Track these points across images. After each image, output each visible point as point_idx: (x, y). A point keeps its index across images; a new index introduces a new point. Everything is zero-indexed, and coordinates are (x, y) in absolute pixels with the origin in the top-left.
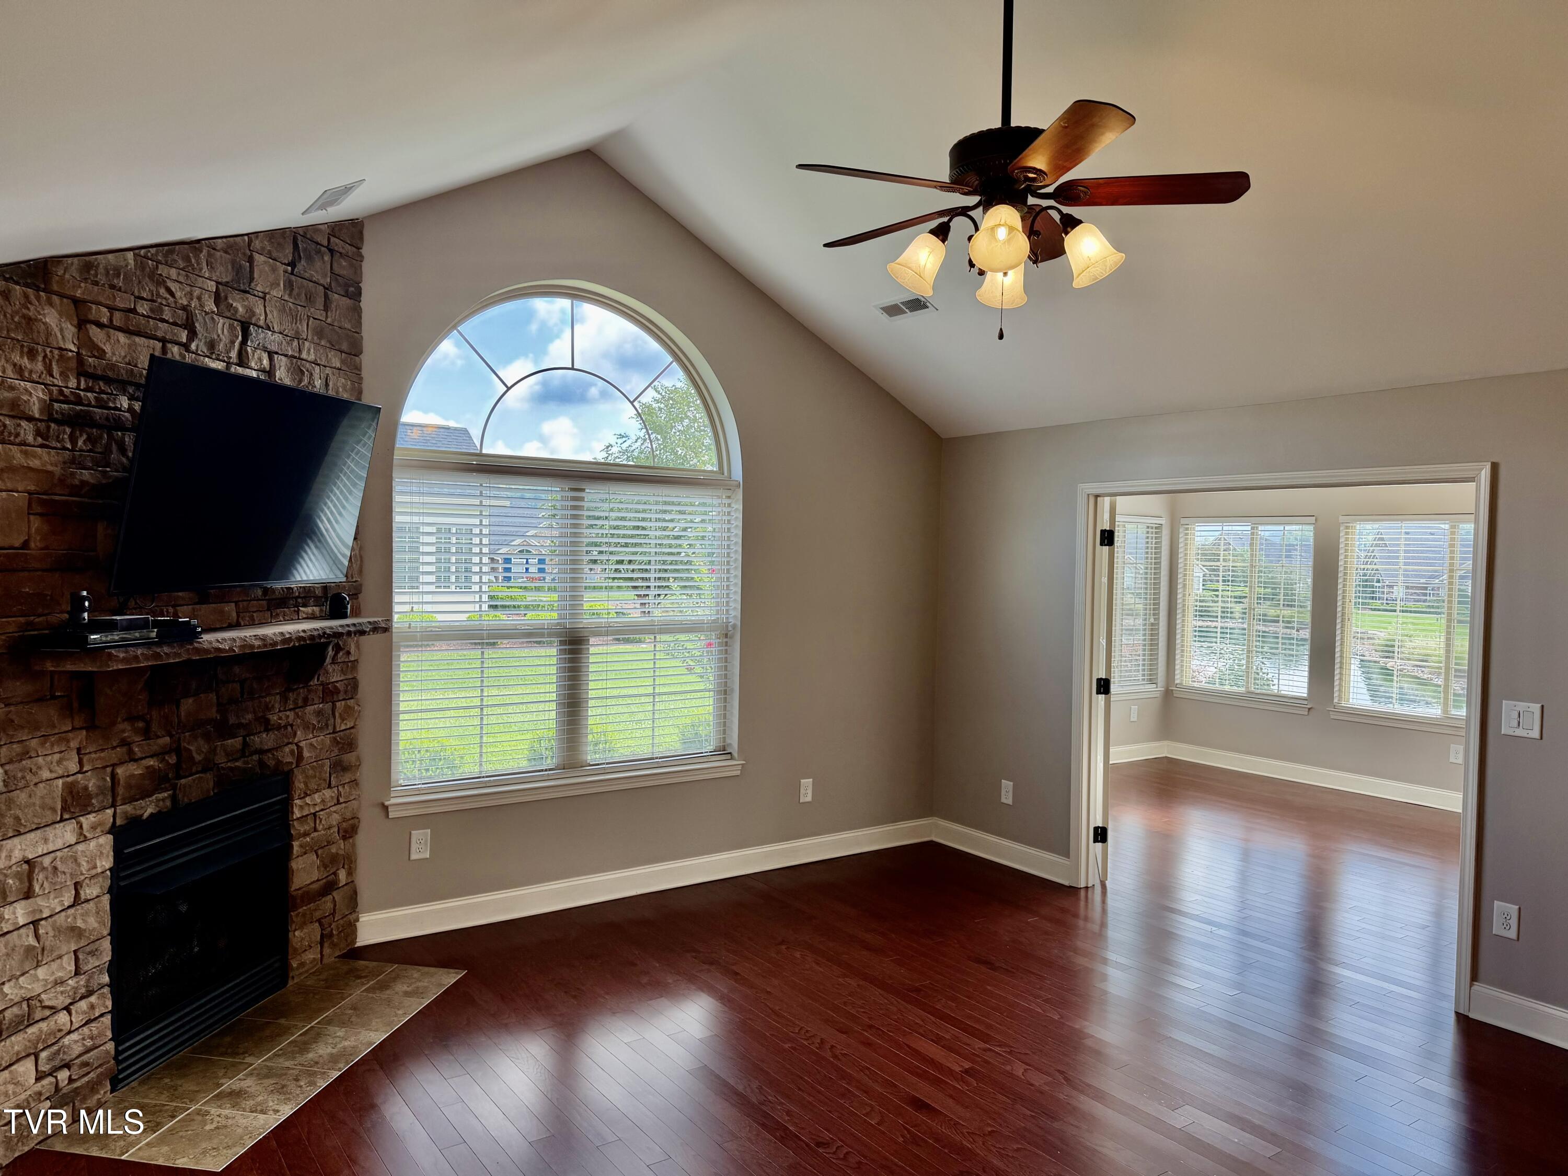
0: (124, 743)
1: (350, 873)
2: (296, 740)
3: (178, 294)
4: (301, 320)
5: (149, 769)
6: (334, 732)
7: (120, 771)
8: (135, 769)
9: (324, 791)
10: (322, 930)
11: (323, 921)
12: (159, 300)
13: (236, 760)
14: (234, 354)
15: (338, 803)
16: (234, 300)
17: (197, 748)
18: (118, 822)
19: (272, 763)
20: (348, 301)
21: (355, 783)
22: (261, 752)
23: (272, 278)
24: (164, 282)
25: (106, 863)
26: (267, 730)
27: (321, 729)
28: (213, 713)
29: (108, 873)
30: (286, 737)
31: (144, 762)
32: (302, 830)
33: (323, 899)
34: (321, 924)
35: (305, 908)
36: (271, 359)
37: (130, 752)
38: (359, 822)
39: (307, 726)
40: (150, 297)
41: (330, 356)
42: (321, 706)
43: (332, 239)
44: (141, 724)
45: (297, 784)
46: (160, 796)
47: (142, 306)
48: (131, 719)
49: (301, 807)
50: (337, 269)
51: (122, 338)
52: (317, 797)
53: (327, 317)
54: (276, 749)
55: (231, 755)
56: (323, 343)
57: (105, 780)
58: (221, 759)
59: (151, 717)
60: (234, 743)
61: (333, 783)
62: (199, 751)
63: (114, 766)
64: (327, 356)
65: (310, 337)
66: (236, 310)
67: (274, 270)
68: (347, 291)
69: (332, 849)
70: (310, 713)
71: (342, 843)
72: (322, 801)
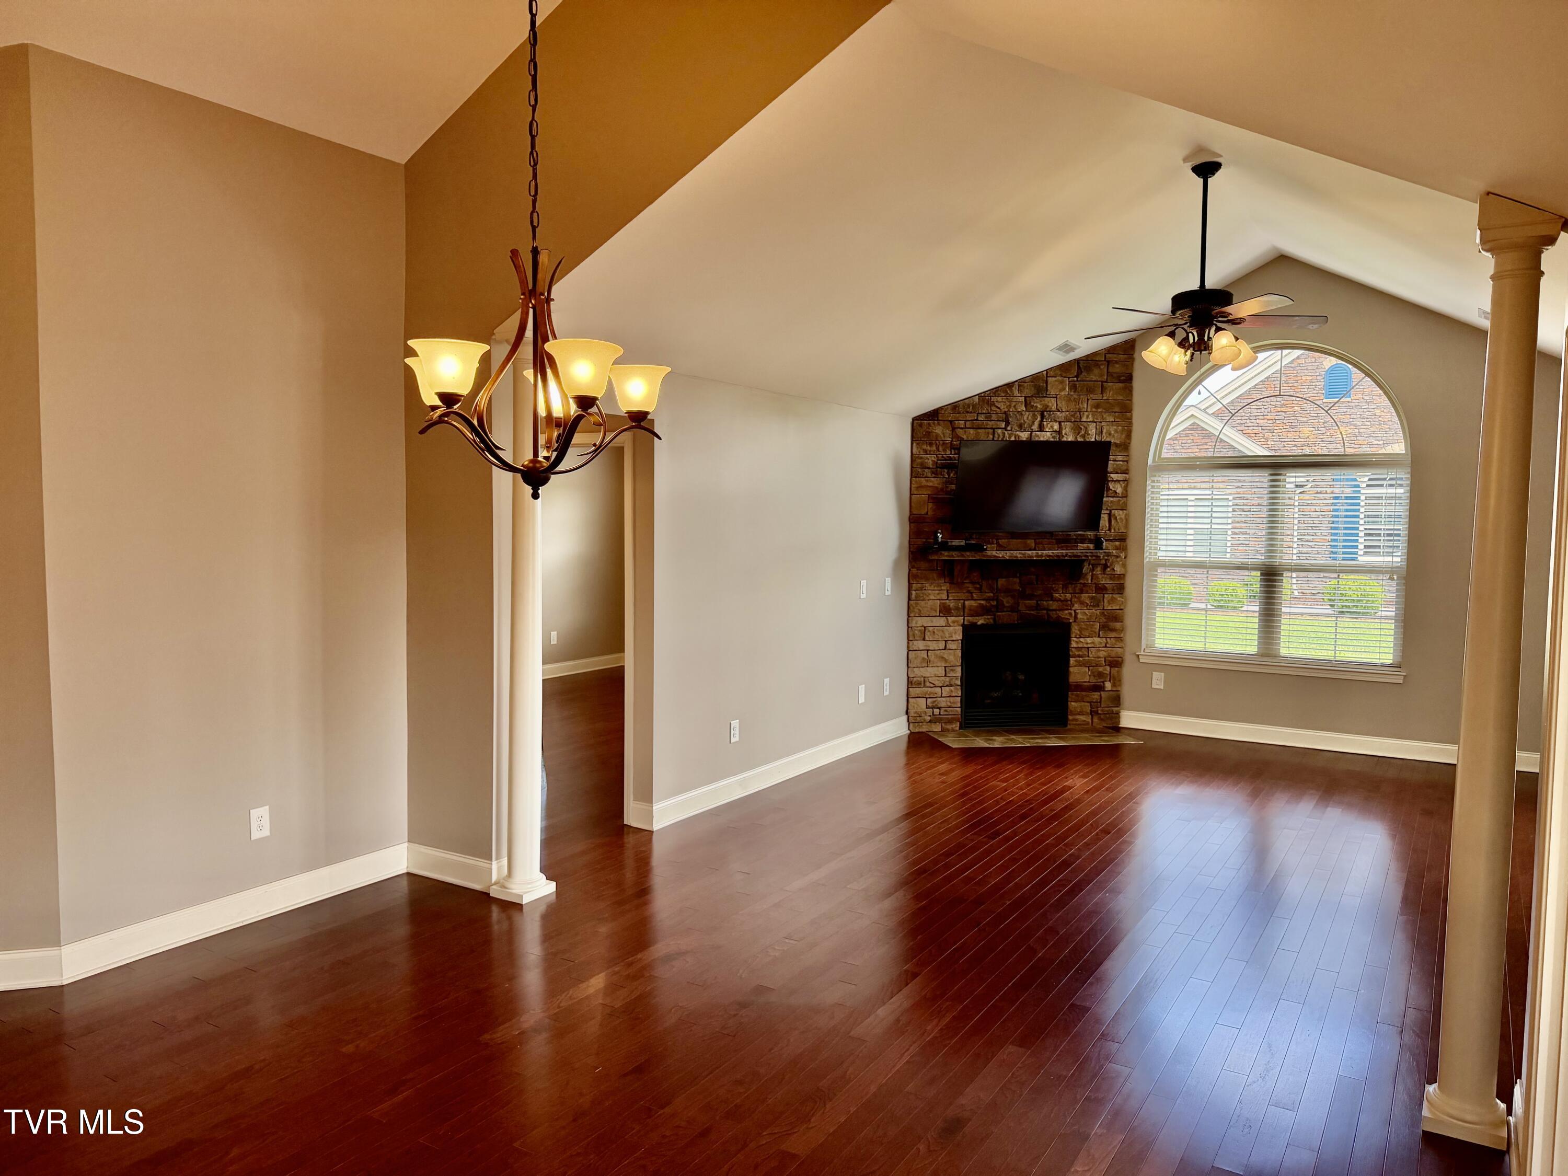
0: (969, 592)
1: (1114, 685)
2: (1073, 609)
3: (1002, 408)
4: (1082, 402)
5: (981, 606)
6: (1103, 609)
7: (967, 603)
8: (973, 603)
9: (1094, 638)
10: (1091, 708)
11: (1092, 704)
12: (992, 412)
13: (1033, 610)
14: (1035, 427)
15: (1106, 647)
16: (1035, 403)
17: (1007, 601)
18: (966, 623)
19: (1056, 617)
20: (1121, 385)
21: (1120, 639)
22: (1048, 610)
24: (994, 404)
25: (959, 636)
26: (1052, 600)
27: (1094, 606)
28: (1017, 587)
29: (960, 641)
30: (1066, 606)
31: (979, 602)
32: (1077, 653)
33: (1093, 693)
34: (1091, 705)
35: (1079, 693)
36: (1060, 425)
37: (972, 596)
38: (1122, 661)
39: (1082, 603)
40: (987, 412)
41: (1104, 416)
42: (1094, 595)
43: (1107, 356)
44: (978, 586)
45: (1073, 630)
46: (986, 617)
47: (981, 417)
48: (973, 583)
49: (1077, 642)
50: (1111, 370)
51: (972, 431)
52: (1089, 640)
53: (1103, 397)
54: (1060, 610)
55: (1030, 608)
56: (1099, 410)
57: (959, 605)
58: (1022, 608)
59: (982, 583)
60: (1033, 602)
61: (1101, 635)
62: (1008, 602)
63: (964, 600)
64: (1103, 416)
65: (1089, 410)
66: (1036, 407)
67: (1062, 382)
68: (1120, 380)
69: (1101, 669)
70: (1085, 597)
71: (1108, 668)
72: (1093, 643)
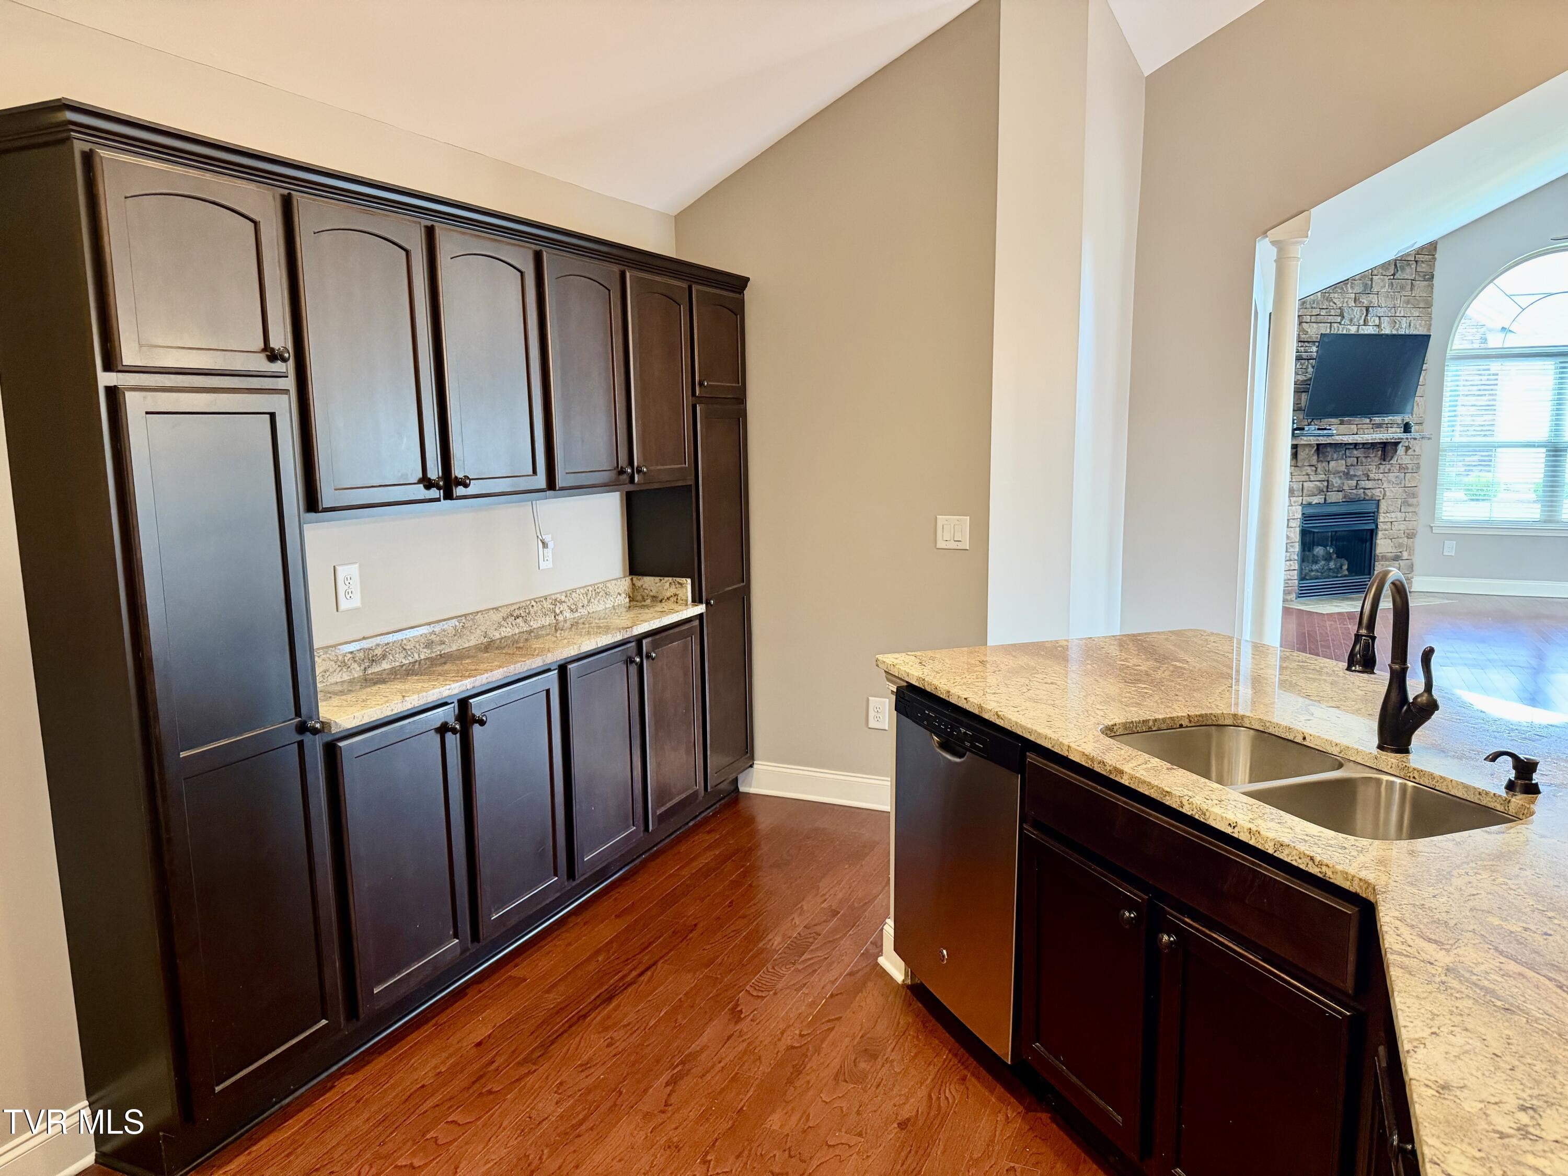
0: (1308, 474)
1: (1409, 555)
2: (1383, 487)
3: (1338, 303)
4: (1397, 299)
5: (1316, 486)
6: (1405, 487)
7: (1305, 484)
8: (1311, 485)
9: (1397, 513)
12: (1330, 308)
13: (1353, 490)
14: (1362, 322)
15: (1405, 520)
16: (1363, 299)
17: (1336, 481)
18: (1304, 503)
19: (1370, 494)
20: (1426, 282)
21: (1415, 513)
22: (1366, 489)
23: (1382, 284)
24: (1333, 299)
25: (1299, 516)
26: (1368, 480)
27: (1397, 484)
28: (1343, 468)
29: (1300, 520)
30: (1378, 485)
31: (1314, 483)
32: (1384, 528)
35: (1383, 562)
36: (1380, 319)
37: (1309, 478)
38: (1417, 532)
39: (1389, 482)
40: (1327, 308)
41: (1413, 311)
42: (1398, 474)
43: (1418, 256)
44: (1314, 469)
45: (1382, 506)
46: (1320, 497)
47: (1324, 311)
48: (1311, 466)
49: (1384, 517)
50: (1420, 269)
52: (1393, 515)
53: (1412, 294)
54: (1373, 489)
55: (1352, 487)
56: (1409, 306)
57: (1300, 487)
58: (1346, 487)
59: (1318, 466)
60: (1353, 483)
61: (1403, 510)
62: (1337, 483)
64: (1411, 311)
65: (1402, 305)
66: (1364, 303)
67: (1383, 280)
68: (1425, 278)
69: (1401, 540)
70: (1391, 476)
71: (1406, 539)
72: (1396, 517)
